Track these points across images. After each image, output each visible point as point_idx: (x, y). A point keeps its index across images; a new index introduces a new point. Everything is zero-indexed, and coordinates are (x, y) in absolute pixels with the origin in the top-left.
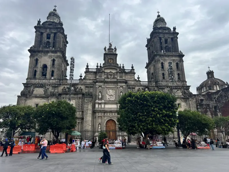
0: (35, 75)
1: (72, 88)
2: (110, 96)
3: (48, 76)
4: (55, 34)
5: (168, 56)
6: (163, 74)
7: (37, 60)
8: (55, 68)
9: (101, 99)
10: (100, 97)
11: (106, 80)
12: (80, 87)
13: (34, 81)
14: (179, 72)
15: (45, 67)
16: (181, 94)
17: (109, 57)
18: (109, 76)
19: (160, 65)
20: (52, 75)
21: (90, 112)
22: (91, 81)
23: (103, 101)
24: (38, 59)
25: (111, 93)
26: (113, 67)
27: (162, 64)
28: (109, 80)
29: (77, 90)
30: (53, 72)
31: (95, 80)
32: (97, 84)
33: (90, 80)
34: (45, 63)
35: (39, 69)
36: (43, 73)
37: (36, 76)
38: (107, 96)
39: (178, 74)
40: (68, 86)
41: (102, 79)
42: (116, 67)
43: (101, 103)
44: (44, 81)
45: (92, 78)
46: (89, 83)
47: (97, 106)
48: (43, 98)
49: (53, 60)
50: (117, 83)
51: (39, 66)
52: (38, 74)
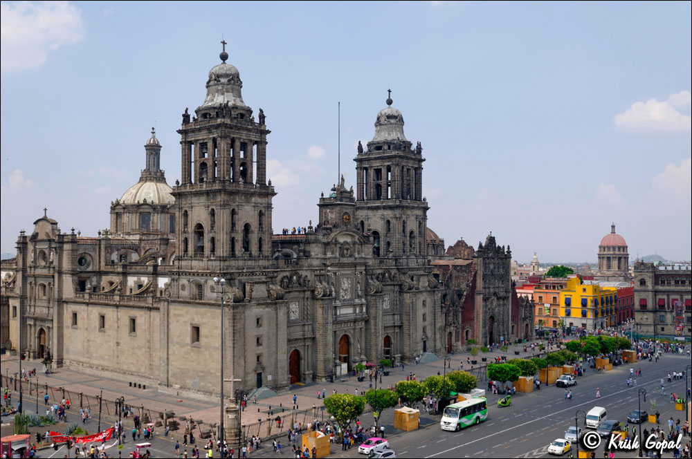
0: (233, 249)
1: (295, 278)
2: (345, 290)
3: (254, 248)
7: (233, 213)
8: (264, 233)
9: (335, 299)
10: (334, 294)
11: (342, 260)
12: (306, 276)
15: (247, 227)
16: (427, 284)
17: (345, 211)
18: (345, 251)
19: (401, 226)
22: (318, 262)
23: (338, 303)
24: (236, 210)
25: (346, 285)
26: (351, 233)
27: (404, 222)
28: (345, 260)
29: (302, 280)
30: (260, 239)
31: (325, 259)
32: (329, 268)
33: (317, 258)
34: (248, 222)
35: (239, 237)
36: (245, 244)
37: (237, 252)
38: (341, 291)
39: (420, 244)
40: (288, 274)
41: (335, 258)
42: (354, 232)
43: (336, 307)
44: (250, 263)
45: (319, 256)
46: (318, 266)
48: (267, 305)
49: (261, 214)
50: (355, 265)
51: (240, 227)
52: (239, 247)
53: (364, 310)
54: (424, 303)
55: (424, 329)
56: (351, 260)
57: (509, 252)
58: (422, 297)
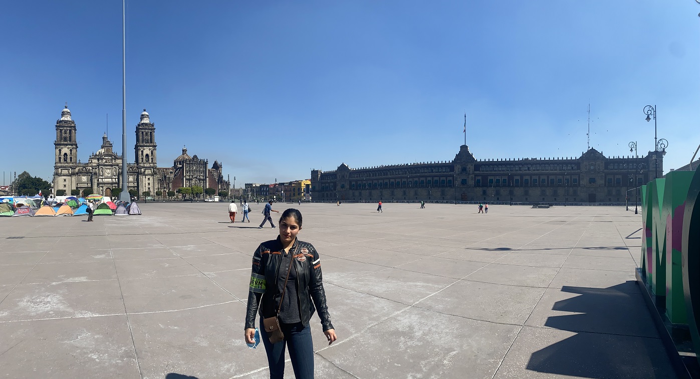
0: (60, 160)
1: (84, 169)
2: (108, 173)
3: (69, 160)
4: (70, 130)
5: (146, 146)
6: (142, 159)
7: (60, 150)
8: (73, 156)
9: (102, 176)
10: (102, 174)
11: (105, 164)
13: (59, 165)
14: (153, 157)
15: (66, 154)
18: (107, 161)
19: (140, 153)
20: (71, 160)
21: (96, 184)
22: (96, 164)
23: (104, 177)
27: (142, 151)
28: (107, 164)
29: (87, 170)
30: (71, 158)
31: (98, 163)
35: (62, 157)
36: (64, 159)
38: (106, 173)
39: (152, 159)
40: (82, 168)
43: (102, 179)
44: (66, 164)
47: (100, 180)
48: (68, 176)
49: (71, 150)
50: (112, 166)
51: (63, 153)
52: (62, 160)
53: (117, 180)
54: (149, 179)
55: (149, 189)
56: (109, 164)
57: (207, 161)
58: (147, 177)
